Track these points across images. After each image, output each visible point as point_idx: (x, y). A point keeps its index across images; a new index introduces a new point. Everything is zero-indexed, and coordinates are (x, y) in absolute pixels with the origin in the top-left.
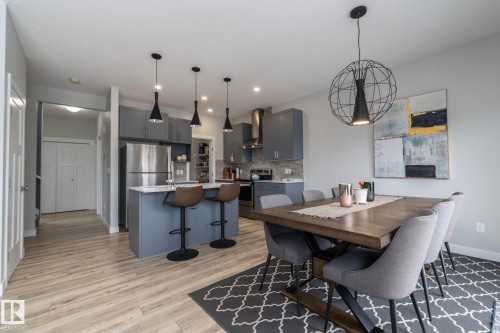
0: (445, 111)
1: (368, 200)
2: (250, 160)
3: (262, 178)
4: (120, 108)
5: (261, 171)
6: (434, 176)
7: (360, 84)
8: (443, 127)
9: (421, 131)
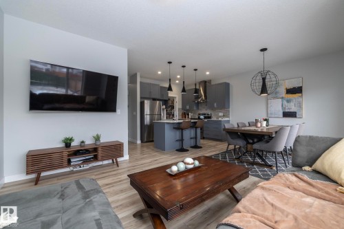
0: (301, 87)
1: (267, 126)
2: (198, 108)
3: (205, 118)
4: (141, 83)
5: (205, 114)
6: (296, 117)
7: (264, 79)
8: (300, 95)
9: (290, 96)
